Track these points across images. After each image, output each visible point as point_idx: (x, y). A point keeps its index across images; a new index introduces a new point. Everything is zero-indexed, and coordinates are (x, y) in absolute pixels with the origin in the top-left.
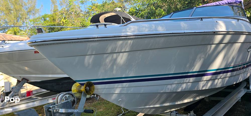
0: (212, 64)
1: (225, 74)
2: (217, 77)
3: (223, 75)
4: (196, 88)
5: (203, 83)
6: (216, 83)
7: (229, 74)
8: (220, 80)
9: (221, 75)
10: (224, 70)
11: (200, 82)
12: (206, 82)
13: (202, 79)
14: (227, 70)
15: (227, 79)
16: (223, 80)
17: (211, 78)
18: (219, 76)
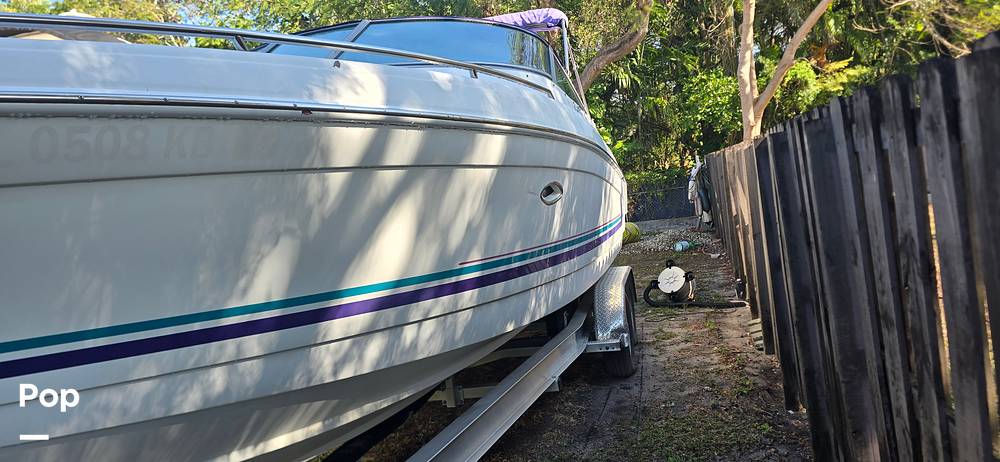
0: (356, 260)
1: (445, 299)
2: (404, 314)
3: (437, 302)
4: (297, 378)
5: (337, 351)
6: (412, 343)
7: (468, 297)
8: (429, 327)
9: (428, 303)
10: (435, 283)
11: (313, 349)
12: (354, 344)
13: (318, 334)
14: (453, 280)
15: (464, 317)
16: (448, 324)
17: (374, 322)
18: (417, 310)
